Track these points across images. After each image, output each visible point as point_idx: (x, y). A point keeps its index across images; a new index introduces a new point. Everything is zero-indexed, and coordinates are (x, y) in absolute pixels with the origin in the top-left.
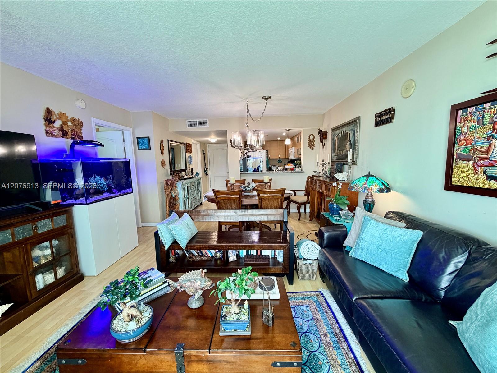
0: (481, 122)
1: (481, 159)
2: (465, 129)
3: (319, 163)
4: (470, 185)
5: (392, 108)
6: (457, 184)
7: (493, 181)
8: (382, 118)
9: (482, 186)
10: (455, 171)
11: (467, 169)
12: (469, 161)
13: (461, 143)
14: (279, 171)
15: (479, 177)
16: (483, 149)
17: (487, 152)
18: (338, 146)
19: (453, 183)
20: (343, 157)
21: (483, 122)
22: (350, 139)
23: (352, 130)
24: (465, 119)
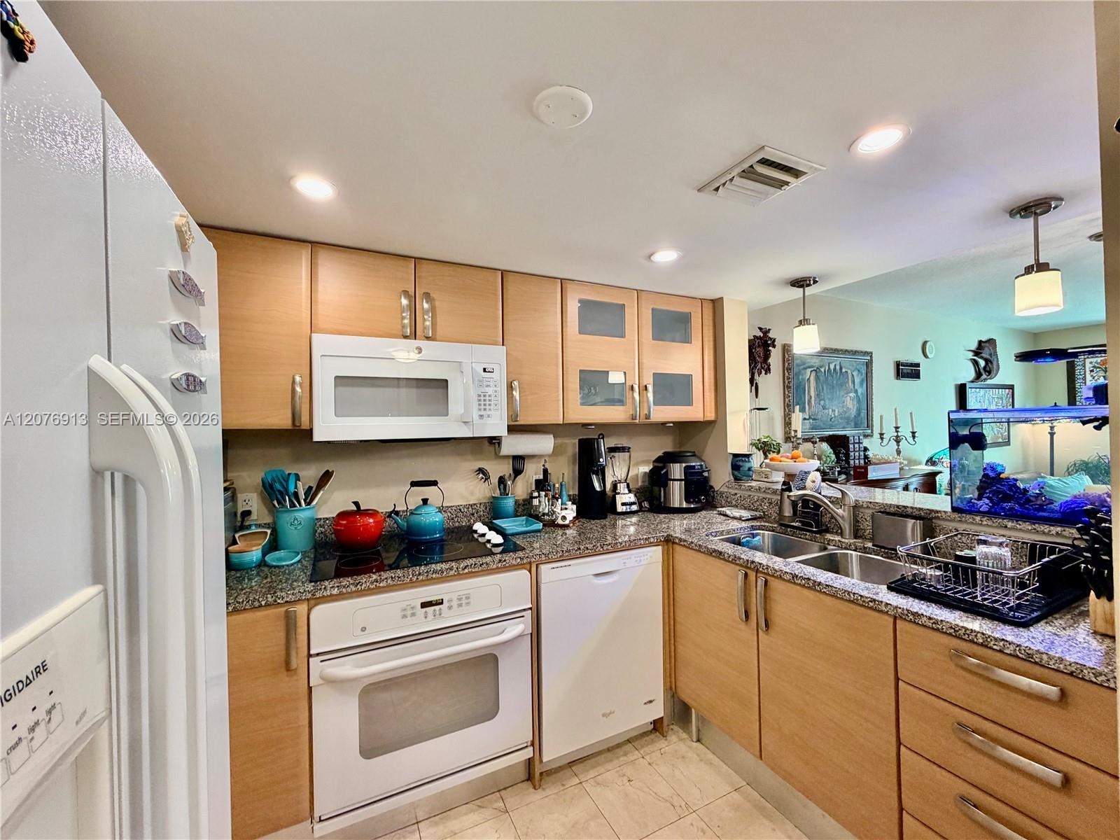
18: (818, 395)
22: (856, 388)
23: (859, 371)
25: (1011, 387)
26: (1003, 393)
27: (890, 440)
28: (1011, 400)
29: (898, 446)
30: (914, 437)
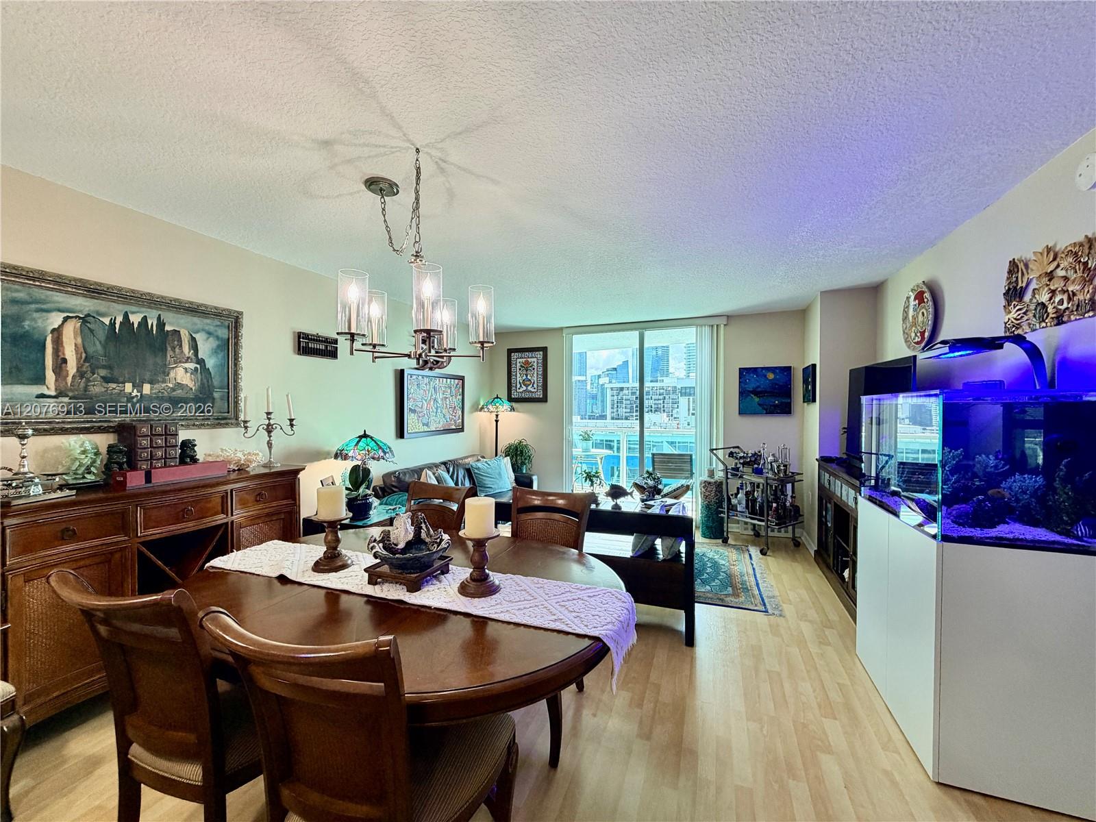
8: (312, 345)
11: (415, 419)
15: (420, 424)
22: (200, 356)
23: (209, 333)
25: (462, 378)
26: (452, 383)
27: (258, 430)
28: (461, 390)
29: (270, 437)
30: (292, 425)
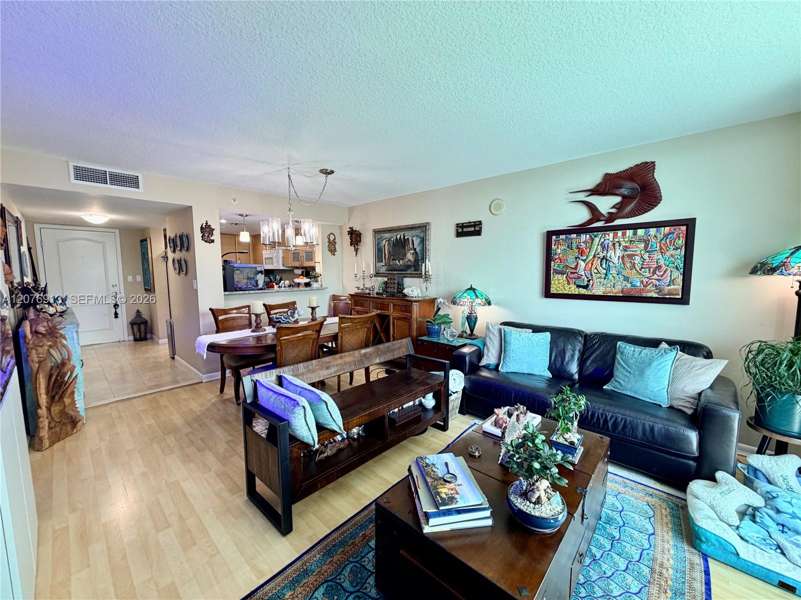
0: (570, 247)
1: (572, 273)
2: (559, 251)
3: (358, 276)
4: (565, 292)
5: (480, 221)
6: (555, 292)
7: (581, 289)
8: (465, 230)
9: (573, 293)
10: (552, 282)
11: (562, 281)
12: (563, 275)
13: (556, 261)
14: (283, 288)
15: (571, 286)
16: (573, 266)
17: (576, 268)
18: (389, 253)
19: (552, 292)
20: (401, 268)
21: (572, 247)
22: (415, 247)
23: (417, 236)
24: (558, 242)
